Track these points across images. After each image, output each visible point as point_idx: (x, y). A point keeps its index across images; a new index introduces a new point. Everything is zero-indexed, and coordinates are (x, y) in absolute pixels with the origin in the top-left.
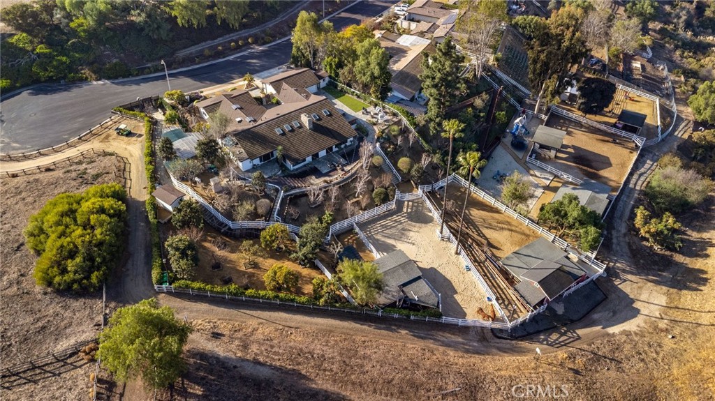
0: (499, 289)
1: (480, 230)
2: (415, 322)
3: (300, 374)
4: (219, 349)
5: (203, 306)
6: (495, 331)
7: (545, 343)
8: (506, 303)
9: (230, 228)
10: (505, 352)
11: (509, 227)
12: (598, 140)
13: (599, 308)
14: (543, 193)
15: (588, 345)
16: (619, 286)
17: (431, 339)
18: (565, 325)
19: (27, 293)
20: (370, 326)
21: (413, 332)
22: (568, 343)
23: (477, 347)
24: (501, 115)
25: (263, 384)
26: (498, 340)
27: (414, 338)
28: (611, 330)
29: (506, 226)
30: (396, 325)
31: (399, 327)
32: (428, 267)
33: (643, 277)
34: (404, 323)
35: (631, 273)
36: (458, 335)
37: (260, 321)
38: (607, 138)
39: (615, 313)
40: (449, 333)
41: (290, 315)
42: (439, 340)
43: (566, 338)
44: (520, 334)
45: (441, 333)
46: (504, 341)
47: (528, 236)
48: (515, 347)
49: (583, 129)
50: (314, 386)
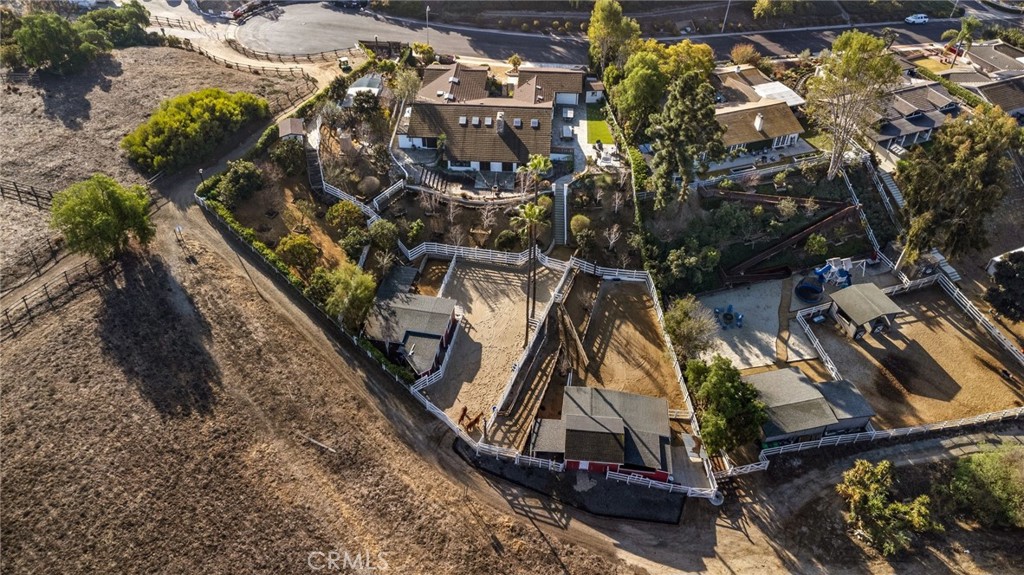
0: (526, 412)
1: (605, 350)
2: (384, 373)
3: (210, 331)
4: (177, 270)
5: (216, 235)
6: (459, 443)
7: (509, 498)
8: (514, 429)
9: (321, 190)
10: (444, 468)
11: (652, 371)
12: (976, 357)
13: (647, 526)
14: (768, 366)
15: (561, 540)
16: (718, 528)
17: (380, 399)
18: (566, 503)
19: (113, 150)
20: (334, 346)
21: (370, 380)
22: (538, 520)
23: (420, 441)
24: (818, 241)
25: (170, 316)
26: (452, 453)
27: (363, 384)
28: (622, 554)
29: (648, 367)
30: (360, 362)
31: (362, 367)
32: (476, 340)
33: (776, 546)
34: (371, 367)
35: (763, 528)
36: (414, 417)
37: (246, 275)
38: (998, 364)
39: (662, 545)
40: (406, 408)
41: (275, 288)
42: (386, 406)
43: (547, 514)
44: (490, 467)
45: (397, 402)
46: (458, 458)
47: (662, 392)
48: (465, 474)
49: (968, 332)
50: (207, 347)
